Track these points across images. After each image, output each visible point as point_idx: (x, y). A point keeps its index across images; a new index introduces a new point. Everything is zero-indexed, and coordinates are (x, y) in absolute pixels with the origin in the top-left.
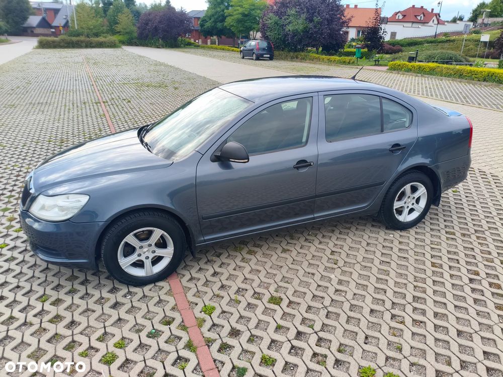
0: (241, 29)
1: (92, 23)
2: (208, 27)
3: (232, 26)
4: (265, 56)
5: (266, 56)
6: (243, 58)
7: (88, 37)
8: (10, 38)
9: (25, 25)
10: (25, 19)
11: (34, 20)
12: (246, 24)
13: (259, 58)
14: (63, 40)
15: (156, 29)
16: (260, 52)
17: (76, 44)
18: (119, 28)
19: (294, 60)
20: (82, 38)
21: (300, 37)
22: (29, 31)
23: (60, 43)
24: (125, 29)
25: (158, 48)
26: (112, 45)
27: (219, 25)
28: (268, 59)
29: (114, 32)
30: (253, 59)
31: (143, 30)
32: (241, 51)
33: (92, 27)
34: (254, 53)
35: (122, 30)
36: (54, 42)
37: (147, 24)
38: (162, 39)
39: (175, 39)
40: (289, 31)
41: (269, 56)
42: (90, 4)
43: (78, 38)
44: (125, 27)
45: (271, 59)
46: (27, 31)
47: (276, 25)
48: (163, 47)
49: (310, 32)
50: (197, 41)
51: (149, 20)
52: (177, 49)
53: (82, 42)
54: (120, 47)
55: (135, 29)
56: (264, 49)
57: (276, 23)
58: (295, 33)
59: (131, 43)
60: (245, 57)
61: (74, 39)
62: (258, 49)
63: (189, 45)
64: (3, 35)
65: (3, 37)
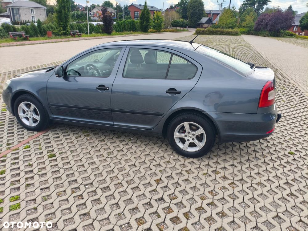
1: (230, 21)
2: (304, 23)
7: (223, 29)
8: (189, 29)
9: (199, 23)
10: (200, 19)
11: (204, 20)
14: (208, 30)
15: (267, 25)
17: (215, 32)
18: (244, 24)
20: (219, 29)
22: (200, 26)
23: (206, 31)
24: (248, 24)
25: (265, 36)
26: (236, 34)
29: (240, 26)
31: (259, 25)
33: (229, 23)
35: (246, 25)
36: (203, 31)
37: (262, 21)
38: (268, 31)
39: (278, 31)
42: (232, 10)
43: (217, 29)
44: (248, 23)
48: (268, 36)
50: (301, 34)
51: (264, 19)
52: (276, 38)
53: (218, 31)
54: (240, 35)
55: (254, 24)
59: (249, 33)
61: (215, 29)
63: (291, 35)
64: (186, 27)
65: (186, 29)
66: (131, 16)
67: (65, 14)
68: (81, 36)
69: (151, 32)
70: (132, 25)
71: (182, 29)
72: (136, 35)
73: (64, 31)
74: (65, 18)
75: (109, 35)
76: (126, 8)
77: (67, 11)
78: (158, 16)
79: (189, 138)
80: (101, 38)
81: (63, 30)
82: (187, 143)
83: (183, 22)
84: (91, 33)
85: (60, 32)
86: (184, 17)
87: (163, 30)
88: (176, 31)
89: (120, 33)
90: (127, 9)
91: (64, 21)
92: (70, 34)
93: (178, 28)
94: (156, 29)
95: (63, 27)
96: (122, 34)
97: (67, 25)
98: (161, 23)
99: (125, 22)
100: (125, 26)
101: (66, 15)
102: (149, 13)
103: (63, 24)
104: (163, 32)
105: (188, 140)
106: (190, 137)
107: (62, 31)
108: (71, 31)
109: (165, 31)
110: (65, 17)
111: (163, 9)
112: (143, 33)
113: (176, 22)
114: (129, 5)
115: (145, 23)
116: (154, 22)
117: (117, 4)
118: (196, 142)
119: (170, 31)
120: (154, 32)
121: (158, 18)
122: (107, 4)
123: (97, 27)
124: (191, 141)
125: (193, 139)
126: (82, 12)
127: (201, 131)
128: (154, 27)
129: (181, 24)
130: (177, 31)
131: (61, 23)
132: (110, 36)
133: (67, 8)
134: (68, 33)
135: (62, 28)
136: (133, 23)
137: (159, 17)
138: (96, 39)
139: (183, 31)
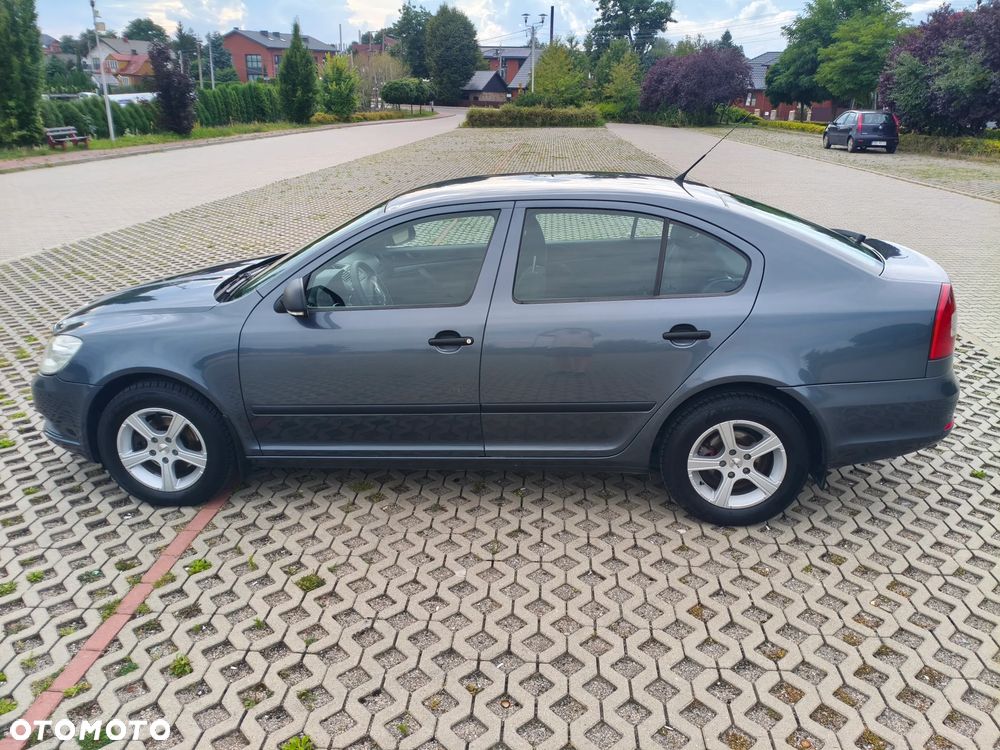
0: (848, 86)
1: (565, 81)
2: (781, 83)
3: (831, 81)
4: (874, 143)
5: (878, 143)
6: (828, 147)
7: (550, 107)
8: (437, 109)
9: (467, 88)
10: (469, 76)
11: (481, 79)
12: (861, 77)
13: (862, 147)
14: (507, 113)
15: (676, 91)
16: (865, 135)
17: (527, 119)
18: (610, 89)
19: (945, 153)
20: (539, 109)
21: (964, 102)
22: (471, 98)
23: (500, 116)
24: (620, 91)
25: (674, 126)
26: (589, 122)
27: (804, 80)
28: (884, 150)
29: (598, 97)
30: (846, 150)
31: (652, 93)
32: (825, 134)
33: (563, 89)
34: (850, 137)
35: (614, 93)
36: (491, 115)
37: (660, 81)
38: (683, 110)
39: (710, 110)
40: (940, 89)
41: (884, 143)
42: (569, 47)
43: (531, 109)
44: (620, 88)
45: (890, 149)
46: (468, 98)
47: (913, 77)
48: (683, 124)
49: (990, 92)
50: (767, 114)
51: (667, 74)
52: (708, 130)
53: (537, 115)
54: (602, 125)
55: (638, 89)
56: (875, 129)
57: (912, 73)
58: (953, 94)
59: (625, 117)
60: (832, 146)
61: (525, 110)
62: (862, 129)
63: (744, 120)
64: (428, 104)
65: (427, 108)
66: (234, 68)
67: (24, 69)
68: (85, 148)
69: (321, 122)
70: (252, 101)
71: (416, 108)
72: (275, 133)
73: (24, 132)
74: (22, 85)
75: (184, 138)
76: (217, 43)
77: (29, 60)
78: (338, 69)
79: (735, 470)
80: (162, 151)
81: (21, 128)
82: (727, 484)
83: (419, 88)
84: (120, 132)
85: (9, 133)
86: (419, 71)
87: (358, 114)
88: (399, 118)
89: (220, 128)
90: (220, 45)
91: (23, 97)
92: (46, 140)
93: (404, 107)
94: (337, 112)
95: (18, 117)
96: (229, 134)
97: (34, 110)
98: (351, 91)
99: (228, 90)
100: (226, 104)
101: (26, 76)
102: (309, 62)
103: (18, 106)
104: (359, 120)
105: (731, 475)
106: (736, 464)
107: (14, 130)
108: (48, 130)
109: (366, 119)
110: (24, 81)
111: (340, 45)
112: (295, 127)
113: (396, 89)
114: (223, 33)
115: (299, 93)
116: (326, 89)
117: (180, 30)
118: (755, 476)
119: (382, 118)
120: (332, 122)
121: (339, 75)
122: (143, 30)
123: (130, 113)
124: (740, 475)
125: (747, 471)
126: (54, 57)
127: (772, 442)
128: (329, 106)
129: (415, 93)
130: (402, 117)
131: (12, 104)
132: (188, 142)
133: (27, 51)
134: (37, 135)
135: (13, 121)
136: (252, 95)
137: (341, 74)
138: (146, 153)
139: (421, 115)
